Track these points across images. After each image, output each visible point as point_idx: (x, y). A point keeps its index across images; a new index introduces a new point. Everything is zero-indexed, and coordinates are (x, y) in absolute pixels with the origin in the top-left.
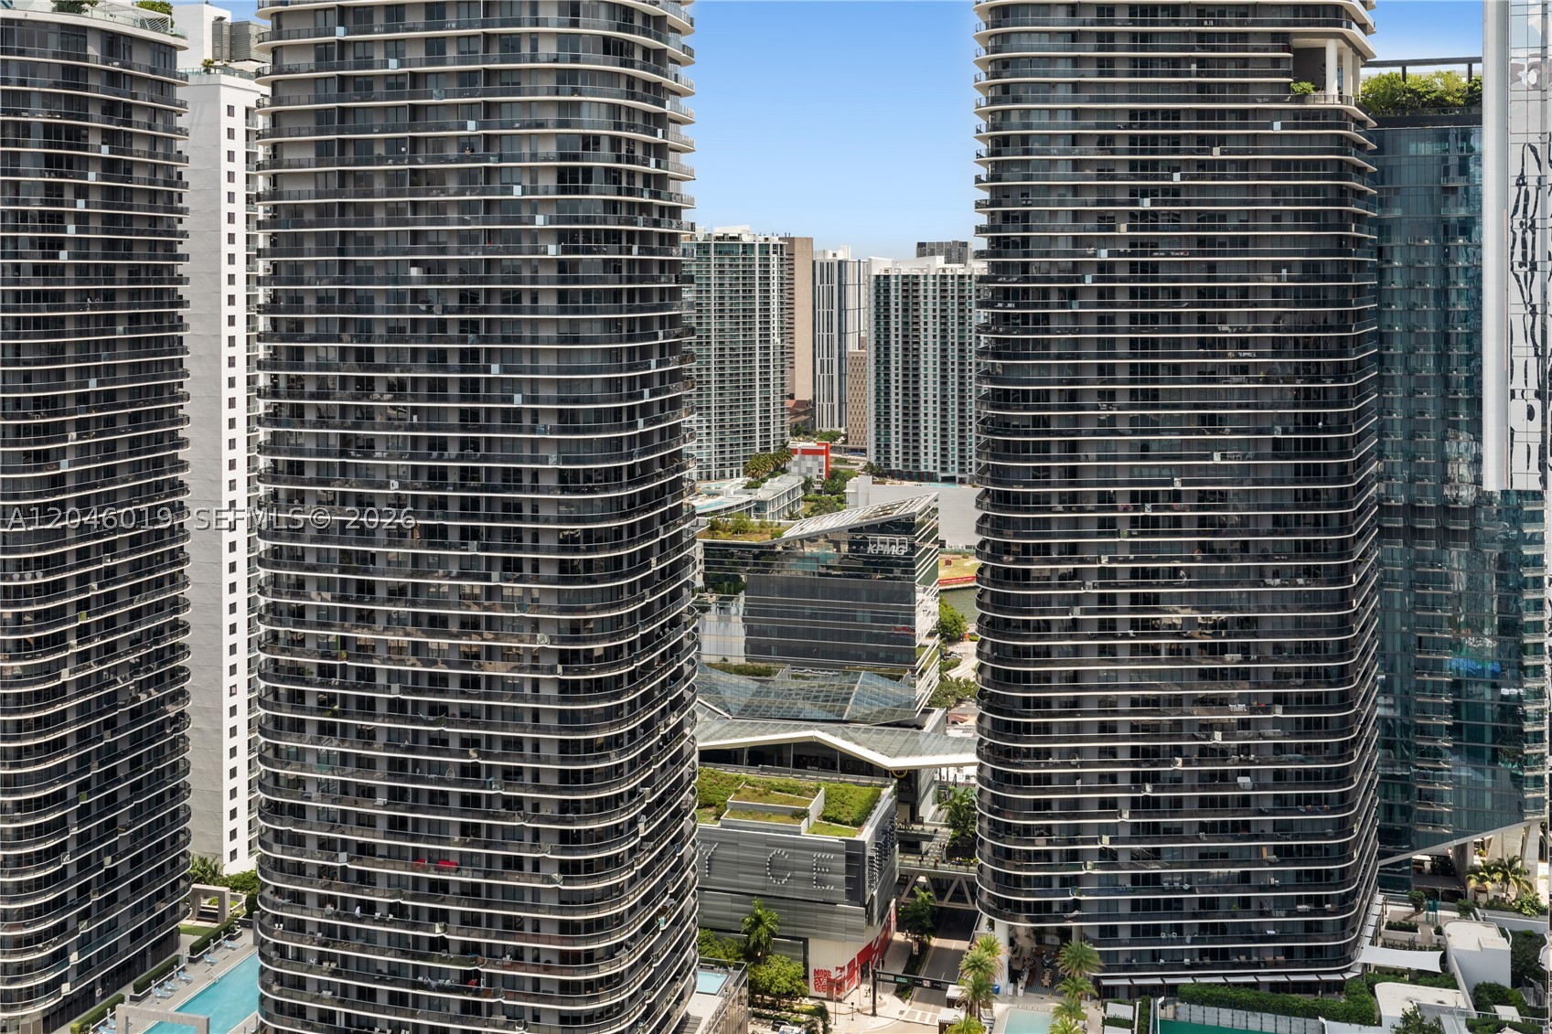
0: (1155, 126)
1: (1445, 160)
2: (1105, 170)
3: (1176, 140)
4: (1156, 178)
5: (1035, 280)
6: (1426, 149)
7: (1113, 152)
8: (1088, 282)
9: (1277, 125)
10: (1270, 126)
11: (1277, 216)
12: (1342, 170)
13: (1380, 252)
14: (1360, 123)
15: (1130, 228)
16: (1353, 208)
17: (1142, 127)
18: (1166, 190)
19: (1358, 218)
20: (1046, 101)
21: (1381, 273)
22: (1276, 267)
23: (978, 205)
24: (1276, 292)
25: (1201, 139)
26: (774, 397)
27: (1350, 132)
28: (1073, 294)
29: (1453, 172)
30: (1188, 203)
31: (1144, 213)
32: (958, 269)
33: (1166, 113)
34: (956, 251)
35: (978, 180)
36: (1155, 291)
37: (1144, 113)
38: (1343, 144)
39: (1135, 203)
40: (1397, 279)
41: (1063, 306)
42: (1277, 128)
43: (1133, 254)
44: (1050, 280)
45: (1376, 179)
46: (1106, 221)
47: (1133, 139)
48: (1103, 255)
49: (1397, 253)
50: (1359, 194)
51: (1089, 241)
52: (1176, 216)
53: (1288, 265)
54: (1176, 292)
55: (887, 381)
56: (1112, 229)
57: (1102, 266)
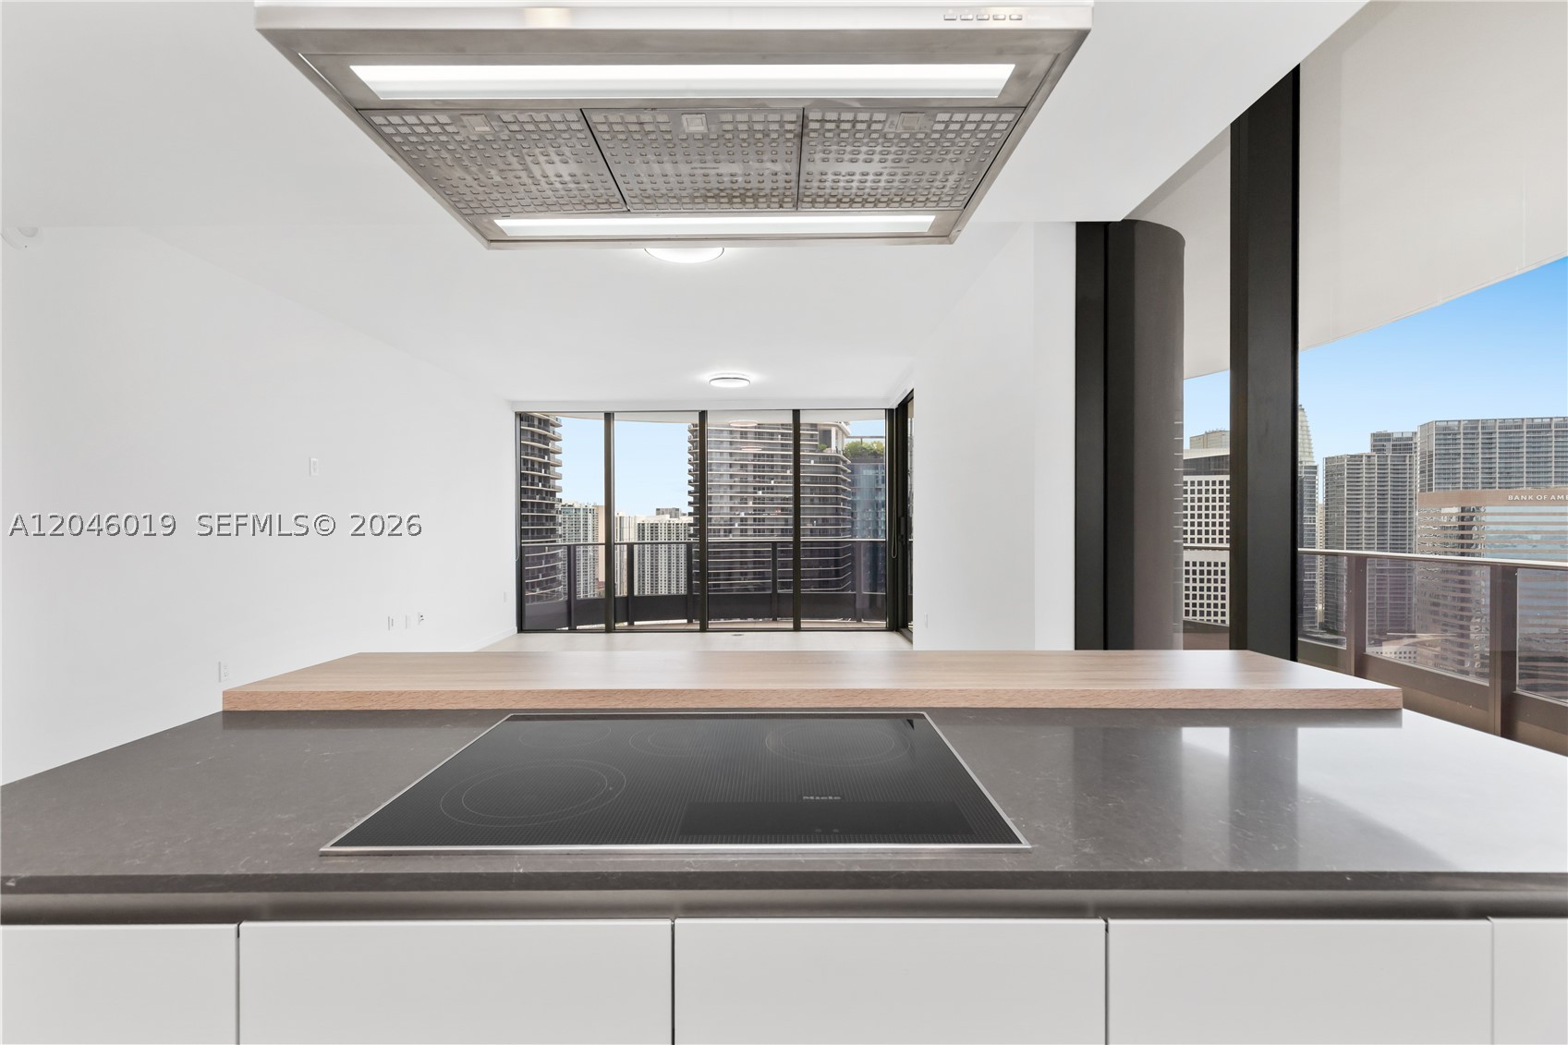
0: (764, 461)
1: (877, 477)
2: (744, 479)
3: (772, 466)
4: (764, 482)
5: (714, 525)
6: (871, 472)
7: (747, 471)
8: (736, 526)
9: (812, 461)
10: (810, 462)
11: (812, 499)
12: (837, 481)
13: (852, 514)
14: (845, 462)
15: (754, 503)
16: (841, 496)
17: (758, 461)
18: (768, 488)
19: (844, 500)
20: (719, 448)
21: (853, 523)
22: (812, 520)
23: (690, 492)
24: (812, 530)
25: (783, 467)
26: (590, 579)
27: (841, 465)
28: (730, 531)
29: (880, 482)
30: (777, 493)
31: (759, 499)
32: (676, 521)
33: (768, 455)
34: (675, 512)
35: (690, 482)
36: (764, 530)
37: (760, 455)
38: (837, 470)
39: (756, 493)
40: (858, 524)
41: (726, 536)
42: (812, 463)
43: (755, 514)
44: (721, 525)
45: (852, 484)
46: (744, 500)
47: (755, 466)
48: (743, 515)
49: (858, 515)
50: (844, 490)
51: (737, 509)
52: (772, 499)
53: (816, 519)
54: (772, 531)
55: (644, 572)
56: (746, 503)
57: (742, 520)
